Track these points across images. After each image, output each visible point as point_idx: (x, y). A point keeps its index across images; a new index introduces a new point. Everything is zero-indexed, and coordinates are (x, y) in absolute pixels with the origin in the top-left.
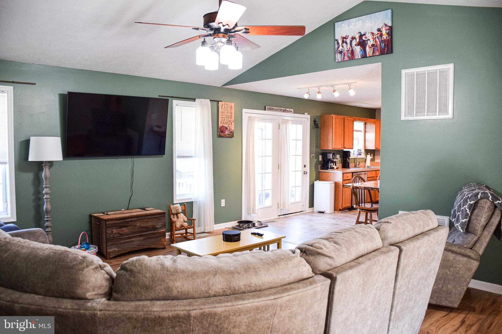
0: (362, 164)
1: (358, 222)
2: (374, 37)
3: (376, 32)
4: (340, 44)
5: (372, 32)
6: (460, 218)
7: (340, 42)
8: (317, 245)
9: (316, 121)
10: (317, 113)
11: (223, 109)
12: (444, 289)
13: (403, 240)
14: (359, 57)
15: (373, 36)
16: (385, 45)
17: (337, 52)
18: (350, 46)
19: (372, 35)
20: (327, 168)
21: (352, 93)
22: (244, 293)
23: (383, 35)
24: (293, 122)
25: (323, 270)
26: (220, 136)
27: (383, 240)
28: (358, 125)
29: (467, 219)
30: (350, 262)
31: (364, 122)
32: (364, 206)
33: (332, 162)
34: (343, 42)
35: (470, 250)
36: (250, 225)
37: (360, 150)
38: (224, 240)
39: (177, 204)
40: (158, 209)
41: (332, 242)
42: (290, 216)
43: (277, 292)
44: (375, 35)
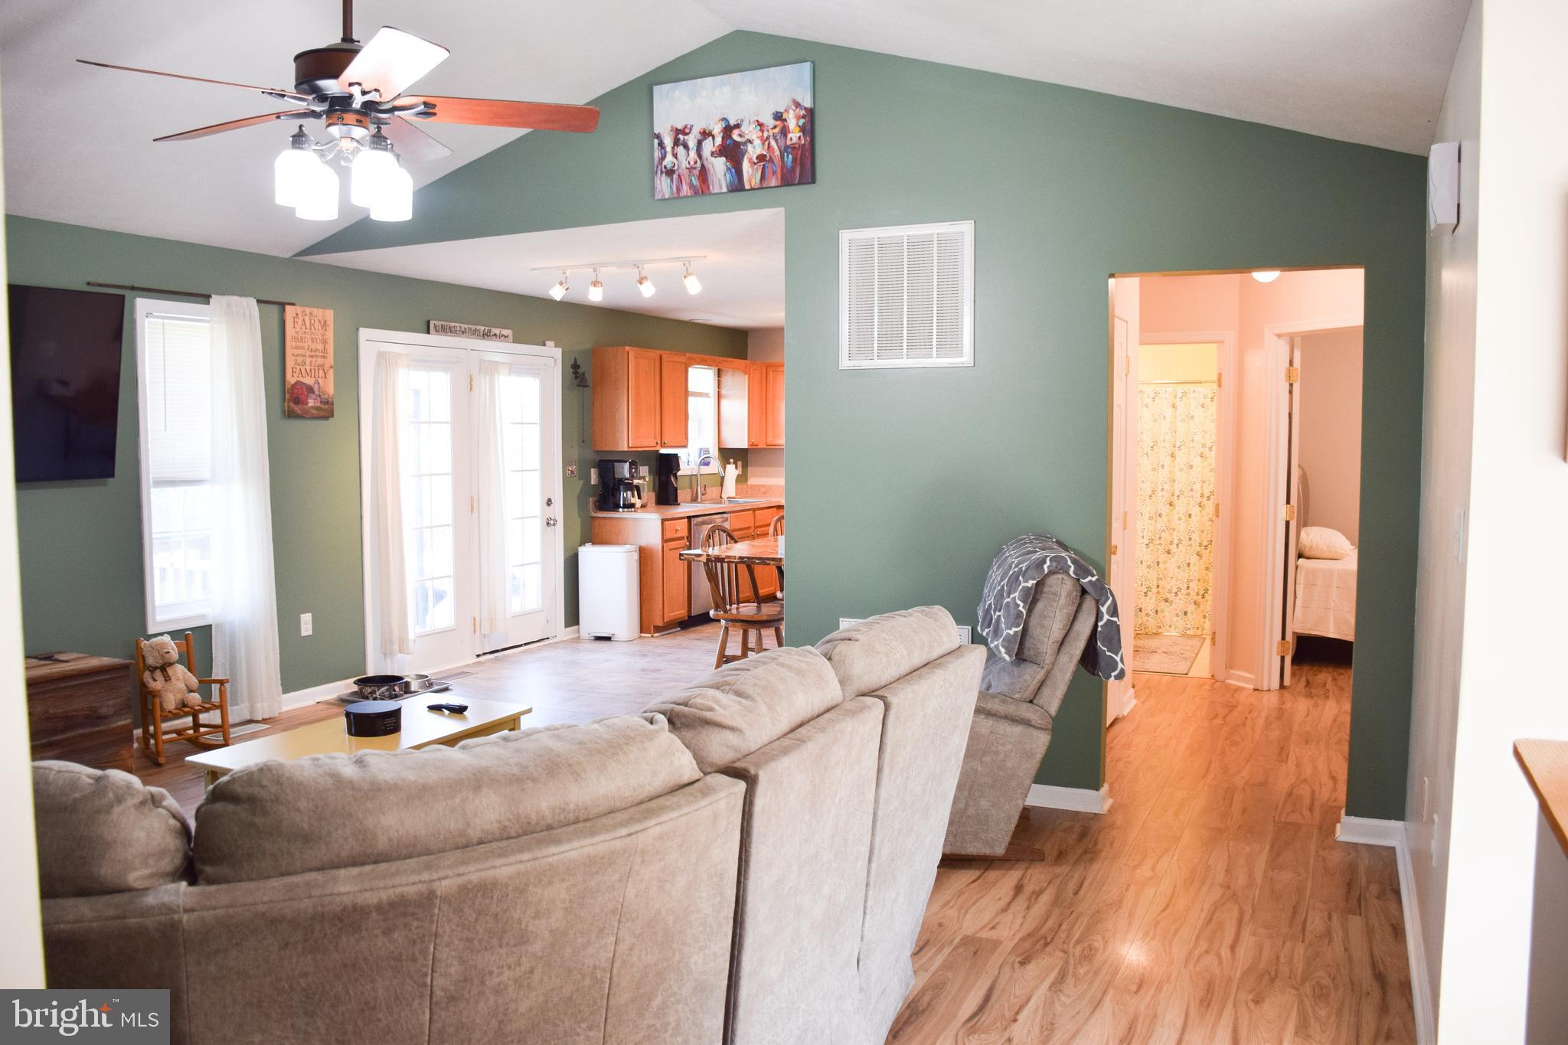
0: (713, 492)
1: (724, 659)
2: (766, 134)
3: (770, 122)
4: (669, 149)
5: (758, 121)
6: (1003, 626)
7: (668, 142)
8: (699, 701)
9: (579, 367)
10: (584, 341)
11: (298, 330)
12: (971, 811)
13: (888, 683)
14: (721, 188)
15: (762, 131)
16: (794, 160)
17: (659, 172)
18: (696, 157)
19: (759, 128)
20: (616, 507)
21: (693, 286)
22: (549, 828)
23: (790, 132)
24: (514, 369)
25: (720, 763)
26: (290, 415)
27: (842, 683)
28: (701, 378)
29: (1018, 626)
30: (778, 739)
31: (716, 369)
32: (738, 612)
33: (630, 487)
34: (676, 142)
35: (1030, 704)
36: (397, 688)
37: (707, 451)
38: (350, 733)
39: (162, 634)
40: (101, 656)
41: (730, 692)
42: (513, 655)
43: (631, 818)
44: (768, 131)
